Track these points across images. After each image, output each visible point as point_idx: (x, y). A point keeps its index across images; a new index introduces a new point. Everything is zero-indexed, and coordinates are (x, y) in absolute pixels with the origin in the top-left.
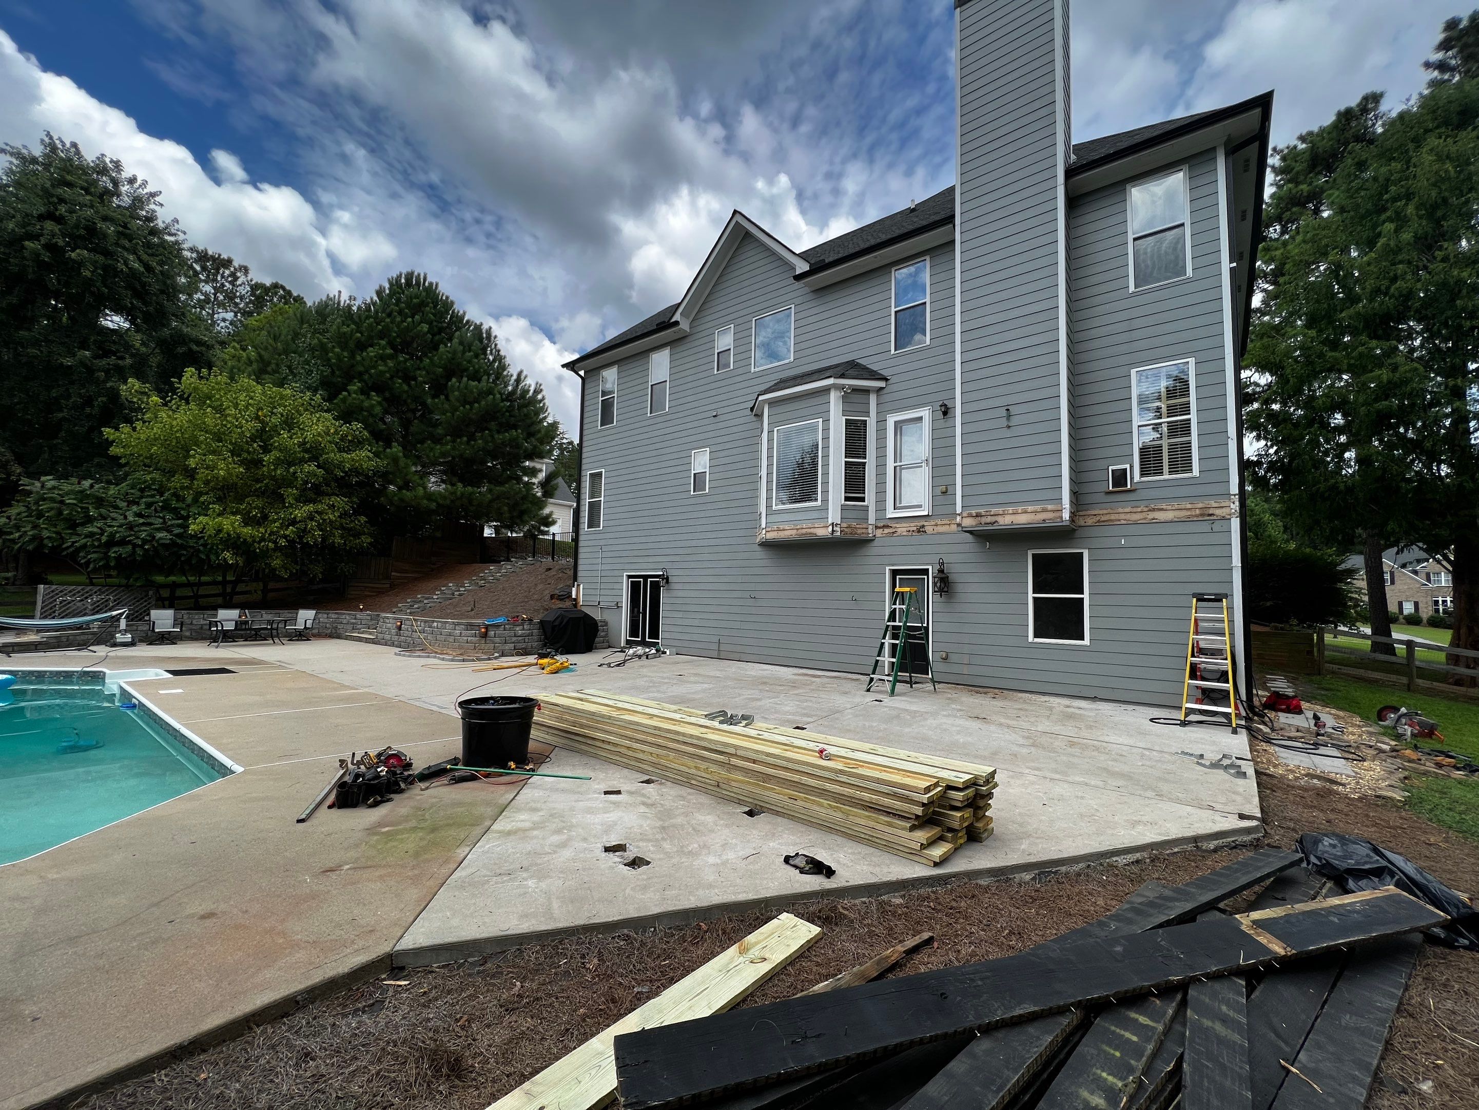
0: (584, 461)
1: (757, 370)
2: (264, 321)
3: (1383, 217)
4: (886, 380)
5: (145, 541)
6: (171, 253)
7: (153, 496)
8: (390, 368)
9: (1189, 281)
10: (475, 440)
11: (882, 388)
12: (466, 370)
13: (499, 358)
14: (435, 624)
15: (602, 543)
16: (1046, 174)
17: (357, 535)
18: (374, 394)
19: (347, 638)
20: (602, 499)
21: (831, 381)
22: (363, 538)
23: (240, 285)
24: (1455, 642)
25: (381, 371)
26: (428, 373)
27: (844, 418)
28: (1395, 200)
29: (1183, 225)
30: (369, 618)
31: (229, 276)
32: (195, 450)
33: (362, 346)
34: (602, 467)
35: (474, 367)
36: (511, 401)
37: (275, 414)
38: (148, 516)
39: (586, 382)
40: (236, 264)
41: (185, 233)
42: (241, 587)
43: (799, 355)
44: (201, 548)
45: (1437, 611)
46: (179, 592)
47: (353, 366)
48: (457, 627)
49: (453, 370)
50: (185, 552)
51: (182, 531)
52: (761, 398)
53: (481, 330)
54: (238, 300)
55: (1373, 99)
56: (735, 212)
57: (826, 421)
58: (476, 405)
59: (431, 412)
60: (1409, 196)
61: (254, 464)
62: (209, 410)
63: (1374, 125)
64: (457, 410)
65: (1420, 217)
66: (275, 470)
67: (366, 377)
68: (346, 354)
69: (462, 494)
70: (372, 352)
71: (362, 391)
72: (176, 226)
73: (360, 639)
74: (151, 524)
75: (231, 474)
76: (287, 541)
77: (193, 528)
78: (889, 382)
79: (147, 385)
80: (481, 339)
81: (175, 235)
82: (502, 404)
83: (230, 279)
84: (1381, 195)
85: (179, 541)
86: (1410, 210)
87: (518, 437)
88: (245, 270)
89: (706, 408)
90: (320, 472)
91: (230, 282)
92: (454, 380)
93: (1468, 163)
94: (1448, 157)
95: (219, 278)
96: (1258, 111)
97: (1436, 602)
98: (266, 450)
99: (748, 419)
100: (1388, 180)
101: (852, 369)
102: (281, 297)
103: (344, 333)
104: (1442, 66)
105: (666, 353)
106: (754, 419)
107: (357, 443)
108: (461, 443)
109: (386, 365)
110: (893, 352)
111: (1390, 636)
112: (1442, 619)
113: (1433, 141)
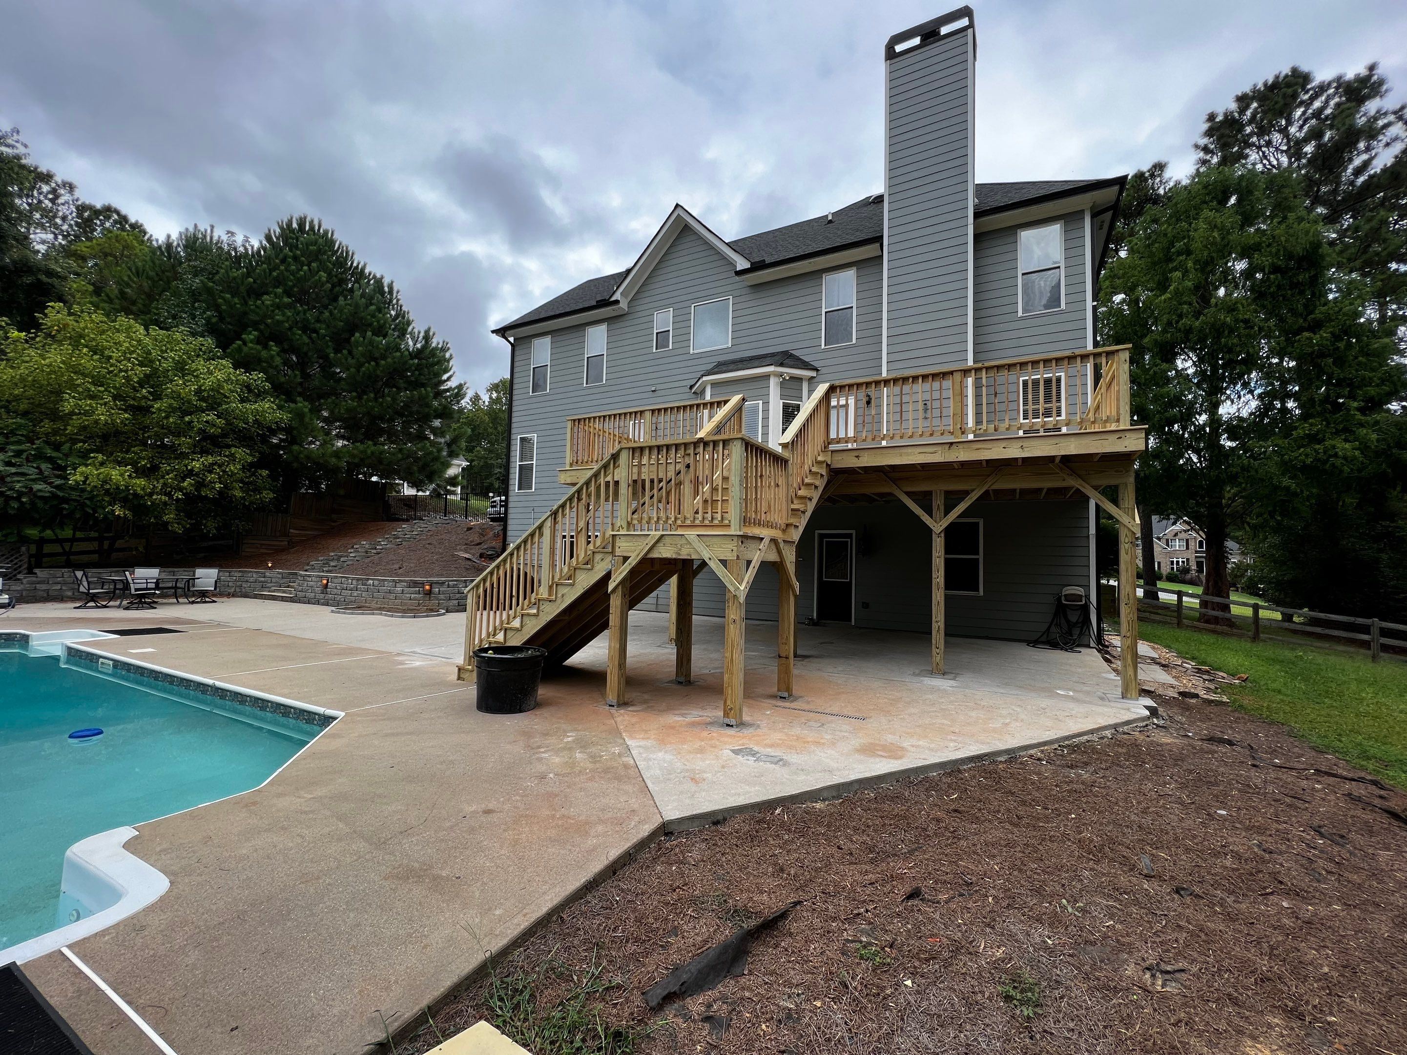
0: (514, 425)
1: (696, 352)
2: (97, 248)
3: (1171, 266)
4: (817, 370)
5: (21, 494)
6: (12, 169)
7: (19, 443)
8: (288, 317)
9: (1062, 312)
10: (383, 396)
11: (813, 378)
12: (371, 325)
13: (401, 314)
14: (371, 582)
15: (536, 504)
16: (959, 214)
17: (258, 490)
18: (272, 343)
19: (256, 597)
20: (534, 462)
21: (771, 369)
22: (265, 492)
23: (63, 204)
24: (1206, 592)
25: (278, 321)
26: (328, 327)
27: (782, 401)
28: (1179, 253)
29: (1059, 267)
30: (280, 576)
31: (49, 192)
32: (70, 394)
33: (256, 293)
34: (533, 432)
35: (378, 322)
36: (419, 359)
37: (166, 359)
38: (19, 466)
39: (517, 348)
40: (58, 179)
41: (26, 146)
42: (119, 543)
43: (736, 341)
44: (88, 502)
45: (1172, 569)
46: (47, 549)
47: (245, 313)
48: (398, 585)
49: (354, 325)
50: (66, 506)
51: (63, 482)
52: (705, 378)
53: (382, 284)
54: (58, 221)
55: (1160, 167)
56: (677, 206)
57: (766, 403)
58: (383, 362)
59: (332, 365)
60: (1188, 253)
61: (140, 410)
62: (85, 350)
63: (1159, 188)
64: (362, 365)
65: (1196, 270)
66: (167, 417)
67: (262, 327)
68: (236, 300)
69: (372, 453)
70: (267, 300)
71: (258, 341)
72: (15, 137)
73: (274, 598)
74: (23, 474)
75: (113, 422)
76: (184, 494)
77: (76, 477)
78: (820, 373)
79: (5, 318)
80: (382, 293)
81: (13, 147)
82: (411, 362)
83: (50, 196)
84: (1169, 249)
85: (61, 494)
86: (1190, 264)
87: (427, 396)
88: (71, 187)
89: (646, 383)
90: (220, 422)
91: (50, 200)
92: (357, 335)
93: (1228, 233)
94: (1215, 226)
95: (35, 193)
96: (1116, 188)
97: (1172, 562)
98: (157, 397)
99: (686, 396)
100: (1174, 237)
101: (786, 358)
102: (116, 222)
103: (234, 278)
104: (1206, 149)
105: (603, 327)
106: (694, 396)
107: (260, 395)
108: (368, 400)
109: (284, 315)
110: (823, 347)
111: (1156, 586)
112: (1176, 576)
113: (1206, 213)
